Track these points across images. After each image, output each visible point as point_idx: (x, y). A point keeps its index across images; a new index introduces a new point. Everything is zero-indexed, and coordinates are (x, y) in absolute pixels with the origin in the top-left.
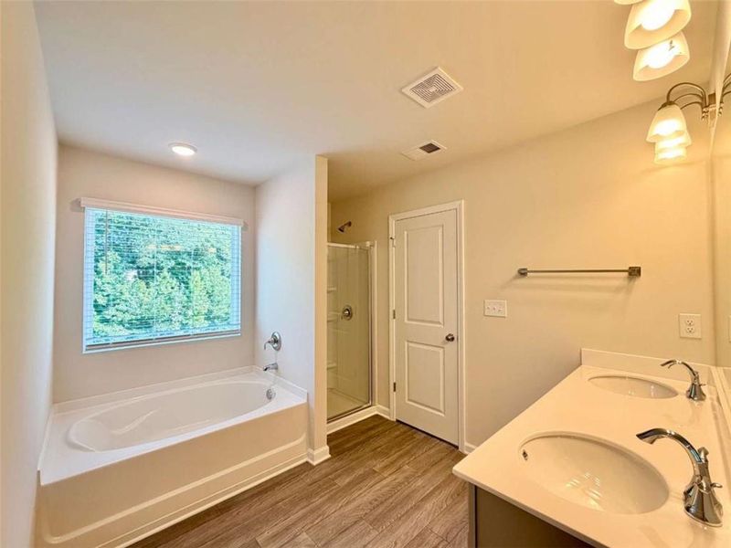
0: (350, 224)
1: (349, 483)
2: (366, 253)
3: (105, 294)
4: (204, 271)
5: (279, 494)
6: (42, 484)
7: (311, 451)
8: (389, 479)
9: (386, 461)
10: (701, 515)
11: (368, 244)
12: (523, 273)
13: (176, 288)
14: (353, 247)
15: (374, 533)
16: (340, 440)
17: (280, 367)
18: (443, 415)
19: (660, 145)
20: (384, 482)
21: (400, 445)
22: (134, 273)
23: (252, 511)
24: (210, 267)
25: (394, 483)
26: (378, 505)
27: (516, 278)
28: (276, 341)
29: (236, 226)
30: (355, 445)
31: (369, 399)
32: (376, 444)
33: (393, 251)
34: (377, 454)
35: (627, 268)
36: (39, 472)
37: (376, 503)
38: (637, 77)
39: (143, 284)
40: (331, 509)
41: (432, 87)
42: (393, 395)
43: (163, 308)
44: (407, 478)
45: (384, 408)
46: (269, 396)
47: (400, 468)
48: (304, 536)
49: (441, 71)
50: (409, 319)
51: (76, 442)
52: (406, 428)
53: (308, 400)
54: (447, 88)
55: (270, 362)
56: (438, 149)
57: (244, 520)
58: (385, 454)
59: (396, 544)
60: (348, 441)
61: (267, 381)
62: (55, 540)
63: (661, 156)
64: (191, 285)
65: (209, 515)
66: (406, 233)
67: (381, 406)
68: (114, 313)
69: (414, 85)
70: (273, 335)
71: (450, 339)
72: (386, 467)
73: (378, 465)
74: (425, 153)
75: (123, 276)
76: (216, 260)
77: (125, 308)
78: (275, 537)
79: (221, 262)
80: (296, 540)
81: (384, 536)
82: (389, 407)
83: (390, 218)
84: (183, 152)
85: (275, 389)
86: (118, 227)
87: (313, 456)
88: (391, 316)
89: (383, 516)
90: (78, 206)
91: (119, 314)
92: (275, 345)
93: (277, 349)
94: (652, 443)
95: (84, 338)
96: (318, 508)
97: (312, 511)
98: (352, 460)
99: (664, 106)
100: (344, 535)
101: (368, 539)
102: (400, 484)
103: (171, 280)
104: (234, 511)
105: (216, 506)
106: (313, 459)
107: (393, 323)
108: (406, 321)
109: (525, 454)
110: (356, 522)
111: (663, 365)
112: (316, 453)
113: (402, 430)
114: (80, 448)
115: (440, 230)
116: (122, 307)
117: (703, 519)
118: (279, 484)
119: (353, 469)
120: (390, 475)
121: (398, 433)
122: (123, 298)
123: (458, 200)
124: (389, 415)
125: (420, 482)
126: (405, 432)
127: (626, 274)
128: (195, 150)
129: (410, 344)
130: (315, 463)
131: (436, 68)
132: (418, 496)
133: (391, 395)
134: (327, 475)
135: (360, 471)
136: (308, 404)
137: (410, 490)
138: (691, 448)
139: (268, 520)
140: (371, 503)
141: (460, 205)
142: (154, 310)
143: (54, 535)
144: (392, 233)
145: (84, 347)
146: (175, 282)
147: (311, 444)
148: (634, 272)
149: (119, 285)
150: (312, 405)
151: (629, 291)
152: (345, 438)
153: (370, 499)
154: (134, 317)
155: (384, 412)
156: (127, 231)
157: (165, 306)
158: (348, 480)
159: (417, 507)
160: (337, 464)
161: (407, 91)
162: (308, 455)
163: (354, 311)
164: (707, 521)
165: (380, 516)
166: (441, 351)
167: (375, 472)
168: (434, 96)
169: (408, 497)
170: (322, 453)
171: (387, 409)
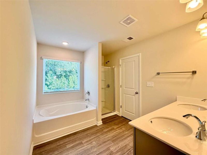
0: (109, 61)
1: (107, 131)
2: (113, 69)
3: (49, 82)
4: (73, 76)
5: (88, 132)
6: (34, 122)
7: (97, 122)
8: (118, 131)
9: (118, 126)
10: (200, 138)
11: (114, 67)
12: (158, 74)
13: (66, 80)
14: (110, 68)
15: (113, 144)
16: (106, 120)
17: (90, 100)
18: (134, 115)
19: (202, 32)
20: (116, 132)
21: (122, 122)
22: (56, 77)
23: (82, 135)
24: (74, 75)
25: (119, 132)
26: (114, 137)
27: (156, 75)
28: (89, 93)
29: (79, 63)
30: (110, 122)
31: (114, 110)
32: (115, 122)
33: (120, 68)
34: (115, 124)
35: (192, 71)
36: (33, 120)
37: (114, 136)
38: (187, 11)
39: (58, 79)
40: (101, 137)
41: (129, 21)
42: (121, 109)
43: (62, 86)
44: (123, 131)
45: (118, 112)
46: (87, 107)
47: (121, 128)
48: (94, 142)
49: (130, 16)
50: (125, 88)
51: (41, 115)
52: (124, 118)
53: (97, 108)
54: (133, 21)
55: (87, 98)
56: (133, 38)
57: (80, 137)
58: (118, 125)
59: (118, 147)
60: (108, 120)
61: (86, 103)
62: (36, 136)
63: (203, 35)
64: (69, 80)
65: (71, 135)
66: (124, 63)
67: (117, 112)
68: (51, 87)
69: (124, 20)
70: (88, 91)
71: (137, 93)
72: (118, 128)
73: (115, 127)
74: (129, 40)
75: (53, 77)
76: (76, 73)
77: (54, 86)
78: (87, 142)
79: (77, 74)
80: (92, 143)
81: (115, 145)
82: (119, 112)
83: (120, 59)
84: (65, 44)
85: (88, 105)
86: (52, 65)
87: (98, 123)
88: (120, 87)
89: (116, 140)
90: (42, 59)
91: (52, 87)
92: (88, 94)
93: (89, 95)
94: (187, 118)
95: (43, 90)
96: (98, 136)
97: (97, 137)
98: (108, 125)
99: (202, 19)
100: (105, 143)
101: (111, 145)
102: (121, 132)
103: (64, 79)
104: (77, 134)
105: (73, 133)
106: (98, 124)
107: (121, 89)
108: (124, 88)
109: (151, 122)
110: (108, 141)
111: (202, 101)
112: (98, 122)
113: (123, 119)
114: (42, 116)
115: (134, 62)
116: (53, 85)
117: (201, 139)
118: (89, 129)
119: (108, 128)
120: (119, 130)
121: (122, 119)
122: (53, 83)
123: (139, 53)
124: (119, 114)
125: (127, 133)
126: (124, 119)
127: (191, 73)
128: (68, 43)
129: (126, 95)
130: (98, 125)
131: (129, 15)
132: (126, 136)
133: (120, 109)
134: (101, 128)
135: (110, 128)
136: (96, 109)
137: (123, 134)
138: (199, 120)
139: (85, 138)
140: (112, 136)
141: (140, 55)
142: (60, 86)
143: (36, 135)
144: (120, 64)
145: (43, 93)
146: (65, 79)
147: (97, 120)
148: (194, 72)
149: (52, 80)
150: (98, 110)
151: (192, 78)
152: (107, 120)
153: (113, 135)
154: (56, 88)
155: (118, 114)
156: (54, 66)
157: (63, 85)
158: (107, 130)
159: (125, 139)
160: (104, 126)
161: (122, 22)
162: (97, 123)
163: (110, 86)
164: (202, 140)
165: (115, 140)
166: (134, 97)
167: (114, 129)
168: (129, 23)
169: (123, 136)
170: (100, 123)
171: (119, 113)
